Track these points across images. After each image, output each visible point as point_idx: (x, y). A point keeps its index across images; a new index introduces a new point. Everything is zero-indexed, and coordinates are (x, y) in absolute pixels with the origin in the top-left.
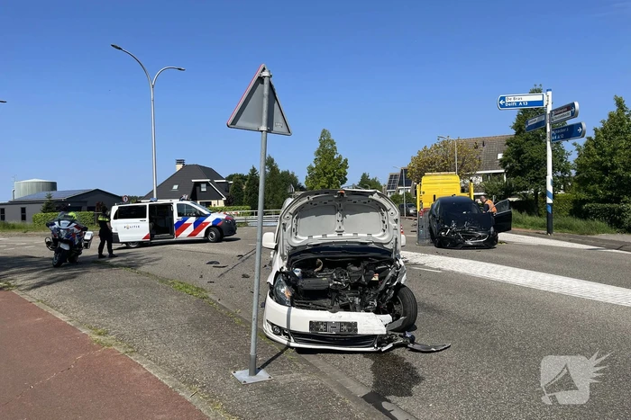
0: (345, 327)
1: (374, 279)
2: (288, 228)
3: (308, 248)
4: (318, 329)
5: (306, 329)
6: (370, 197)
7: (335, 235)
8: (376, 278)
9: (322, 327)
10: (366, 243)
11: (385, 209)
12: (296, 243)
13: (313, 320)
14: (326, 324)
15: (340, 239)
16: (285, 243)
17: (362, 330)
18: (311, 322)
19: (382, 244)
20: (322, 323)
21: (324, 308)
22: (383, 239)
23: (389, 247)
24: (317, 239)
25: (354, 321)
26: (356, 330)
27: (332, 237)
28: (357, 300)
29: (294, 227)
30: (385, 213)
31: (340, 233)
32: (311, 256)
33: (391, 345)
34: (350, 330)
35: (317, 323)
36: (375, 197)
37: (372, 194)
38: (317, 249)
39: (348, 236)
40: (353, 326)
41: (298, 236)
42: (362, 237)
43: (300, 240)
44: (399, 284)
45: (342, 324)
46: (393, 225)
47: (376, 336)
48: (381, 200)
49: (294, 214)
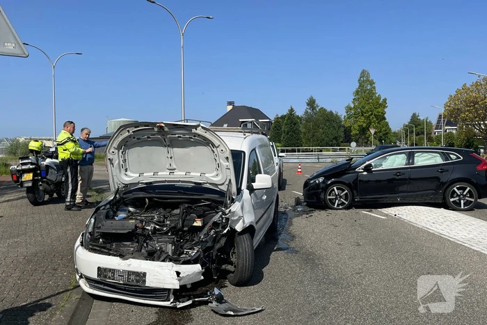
0: (132, 277)
1: (195, 224)
2: (116, 163)
3: (140, 186)
4: (105, 277)
5: (94, 275)
6: (194, 130)
7: (167, 173)
8: (198, 223)
9: (110, 274)
10: (200, 184)
11: (213, 145)
12: (127, 180)
13: (102, 266)
14: (113, 271)
15: (172, 178)
16: (116, 180)
17: (151, 282)
18: (98, 268)
19: (216, 185)
20: (110, 270)
22: (217, 180)
23: (224, 188)
24: (148, 177)
25: (143, 271)
26: (145, 281)
27: (163, 175)
29: (121, 163)
30: (215, 149)
31: (172, 171)
32: (141, 195)
33: (190, 302)
34: (138, 281)
35: (105, 270)
36: (200, 131)
37: (196, 127)
38: (149, 187)
39: (179, 175)
40: (141, 276)
41: (128, 173)
42: (195, 177)
43: (130, 177)
44: (233, 231)
45: (130, 273)
46: (225, 164)
47: (169, 290)
48: (208, 135)
49: (119, 148)
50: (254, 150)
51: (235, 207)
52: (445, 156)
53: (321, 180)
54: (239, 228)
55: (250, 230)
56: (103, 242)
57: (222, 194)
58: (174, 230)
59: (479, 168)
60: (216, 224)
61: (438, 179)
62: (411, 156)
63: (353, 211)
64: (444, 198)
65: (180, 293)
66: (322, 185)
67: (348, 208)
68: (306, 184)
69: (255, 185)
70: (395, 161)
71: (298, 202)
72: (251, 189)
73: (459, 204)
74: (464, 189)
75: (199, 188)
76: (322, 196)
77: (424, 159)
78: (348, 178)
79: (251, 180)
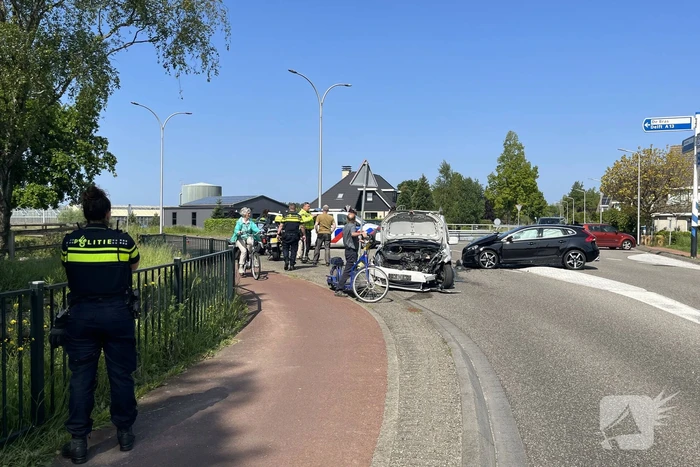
0: (405, 278)
3: (397, 240)
4: (392, 278)
5: (387, 278)
6: (427, 215)
7: (410, 234)
8: (428, 257)
9: (394, 277)
10: (427, 240)
11: (436, 221)
12: (389, 238)
13: (390, 273)
14: (396, 275)
16: (384, 238)
17: (414, 280)
19: (435, 240)
21: (396, 268)
22: (435, 238)
23: (439, 242)
24: (401, 236)
25: (411, 275)
26: (411, 279)
27: (408, 236)
28: (416, 268)
29: (388, 229)
30: (436, 223)
31: (413, 233)
32: (397, 245)
33: (429, 289)
34: (407, 280)
35: (392, 275)
36: (430, 215)
38: (400, 241)
39: (417, 236)
40: (409, 277)
41: (391, 234)
42: (424, 236)
43: (392, 236)
44: (443, 262)
45: (404, 276)
46: (440, 230)
47: (421, 283)
48: (433, 217)
49: (387, 222)
51: (444, 251)
52: (565, 232)
53: (476, 247)
54: (446, 261)
55: (449, 264)
56: (389, 263)
57: (437, 245)
58: (417, 260)
59: (587, 240)
60: (436, 259)
61: (558, 248)
62: (540, 231)
63: (499, 270)
64: (563, 262)
65: (425, 285)
66: (477, 252)
67: (496, 267)
68: (465, 251)
69: (450, 242)
70: (530, 235)
71: (458, 264)
73: (573, 265)
74: (576, 254)
76: (476, 259)
77: (551, 233)
78: (495, 246)
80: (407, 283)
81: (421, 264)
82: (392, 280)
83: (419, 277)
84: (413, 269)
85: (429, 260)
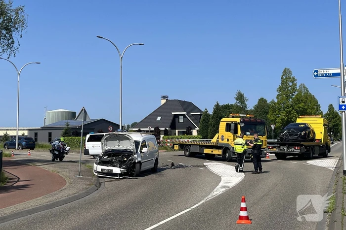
3: (110, 150)
5: (100, 171)
6: (125, 136)
8: (125, 159)
12: (106, 149)
13: (102, 168)
14: (105, 169)
15: (119, 148)
17: (114, 172)
19: (130, 150)
22: (131, 148)
24: (112, 148)
25: (112, 169)
26: (112, 172)
27: (117, 147)
29: (105, 144)
30: (130, 140)
31: (119, 146)
32: (110, 153)
33: (123, 177)
38: (113, 151)
39: (121, 147)
42: (125, 148)
43: (108, 148)
44: (135, 162)
45: (109, 170)
46: (133, 144)
47: (118, 174)
48: (128, 137)
49: (105, 140)
50: (145, 140)
51: (136, 156)
54: (137, 161)
55: (140, 162)
56: (102, 163)
57: (132, 152)
58: (119, 161)
60: (130, 160)
65: (121, 175)
69: (143, 151)
72: (141, 152)
75: (126, 151)
79: (141, 149)
80: (110, 174)
81: (121, 164)
82: (102, 172)
83: (117, 170)
84: (116, 166)
85: (126, 161)
